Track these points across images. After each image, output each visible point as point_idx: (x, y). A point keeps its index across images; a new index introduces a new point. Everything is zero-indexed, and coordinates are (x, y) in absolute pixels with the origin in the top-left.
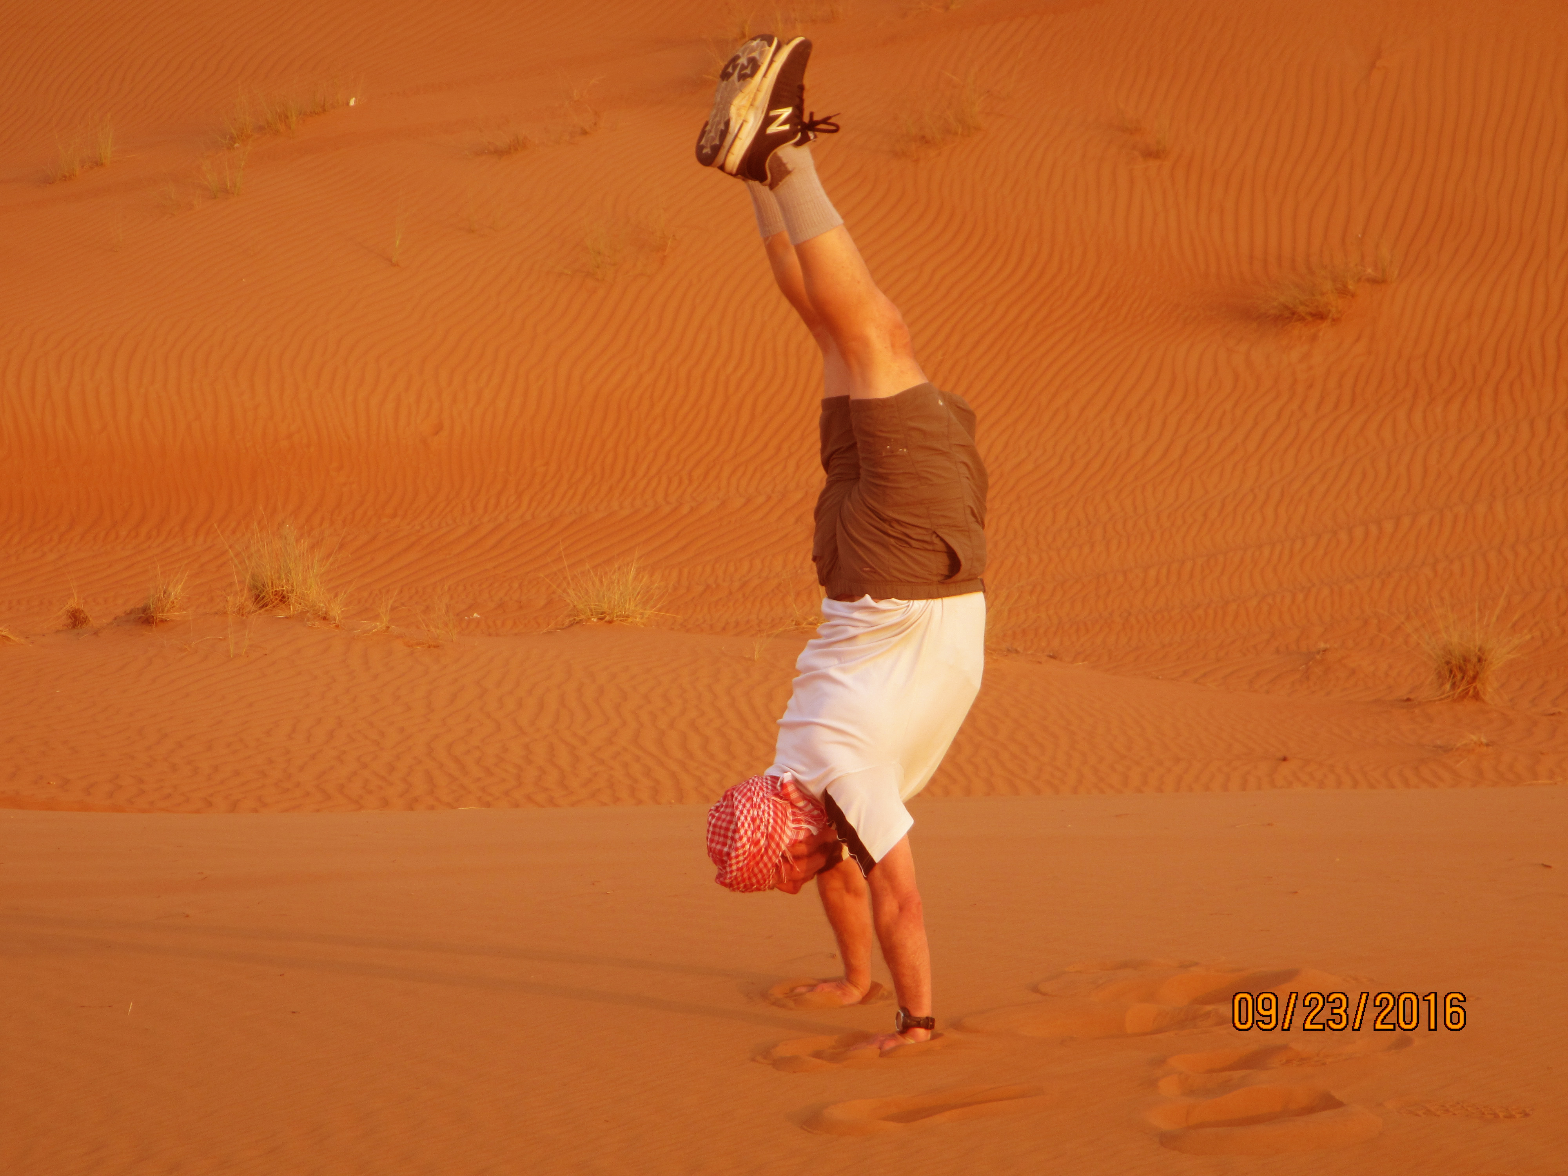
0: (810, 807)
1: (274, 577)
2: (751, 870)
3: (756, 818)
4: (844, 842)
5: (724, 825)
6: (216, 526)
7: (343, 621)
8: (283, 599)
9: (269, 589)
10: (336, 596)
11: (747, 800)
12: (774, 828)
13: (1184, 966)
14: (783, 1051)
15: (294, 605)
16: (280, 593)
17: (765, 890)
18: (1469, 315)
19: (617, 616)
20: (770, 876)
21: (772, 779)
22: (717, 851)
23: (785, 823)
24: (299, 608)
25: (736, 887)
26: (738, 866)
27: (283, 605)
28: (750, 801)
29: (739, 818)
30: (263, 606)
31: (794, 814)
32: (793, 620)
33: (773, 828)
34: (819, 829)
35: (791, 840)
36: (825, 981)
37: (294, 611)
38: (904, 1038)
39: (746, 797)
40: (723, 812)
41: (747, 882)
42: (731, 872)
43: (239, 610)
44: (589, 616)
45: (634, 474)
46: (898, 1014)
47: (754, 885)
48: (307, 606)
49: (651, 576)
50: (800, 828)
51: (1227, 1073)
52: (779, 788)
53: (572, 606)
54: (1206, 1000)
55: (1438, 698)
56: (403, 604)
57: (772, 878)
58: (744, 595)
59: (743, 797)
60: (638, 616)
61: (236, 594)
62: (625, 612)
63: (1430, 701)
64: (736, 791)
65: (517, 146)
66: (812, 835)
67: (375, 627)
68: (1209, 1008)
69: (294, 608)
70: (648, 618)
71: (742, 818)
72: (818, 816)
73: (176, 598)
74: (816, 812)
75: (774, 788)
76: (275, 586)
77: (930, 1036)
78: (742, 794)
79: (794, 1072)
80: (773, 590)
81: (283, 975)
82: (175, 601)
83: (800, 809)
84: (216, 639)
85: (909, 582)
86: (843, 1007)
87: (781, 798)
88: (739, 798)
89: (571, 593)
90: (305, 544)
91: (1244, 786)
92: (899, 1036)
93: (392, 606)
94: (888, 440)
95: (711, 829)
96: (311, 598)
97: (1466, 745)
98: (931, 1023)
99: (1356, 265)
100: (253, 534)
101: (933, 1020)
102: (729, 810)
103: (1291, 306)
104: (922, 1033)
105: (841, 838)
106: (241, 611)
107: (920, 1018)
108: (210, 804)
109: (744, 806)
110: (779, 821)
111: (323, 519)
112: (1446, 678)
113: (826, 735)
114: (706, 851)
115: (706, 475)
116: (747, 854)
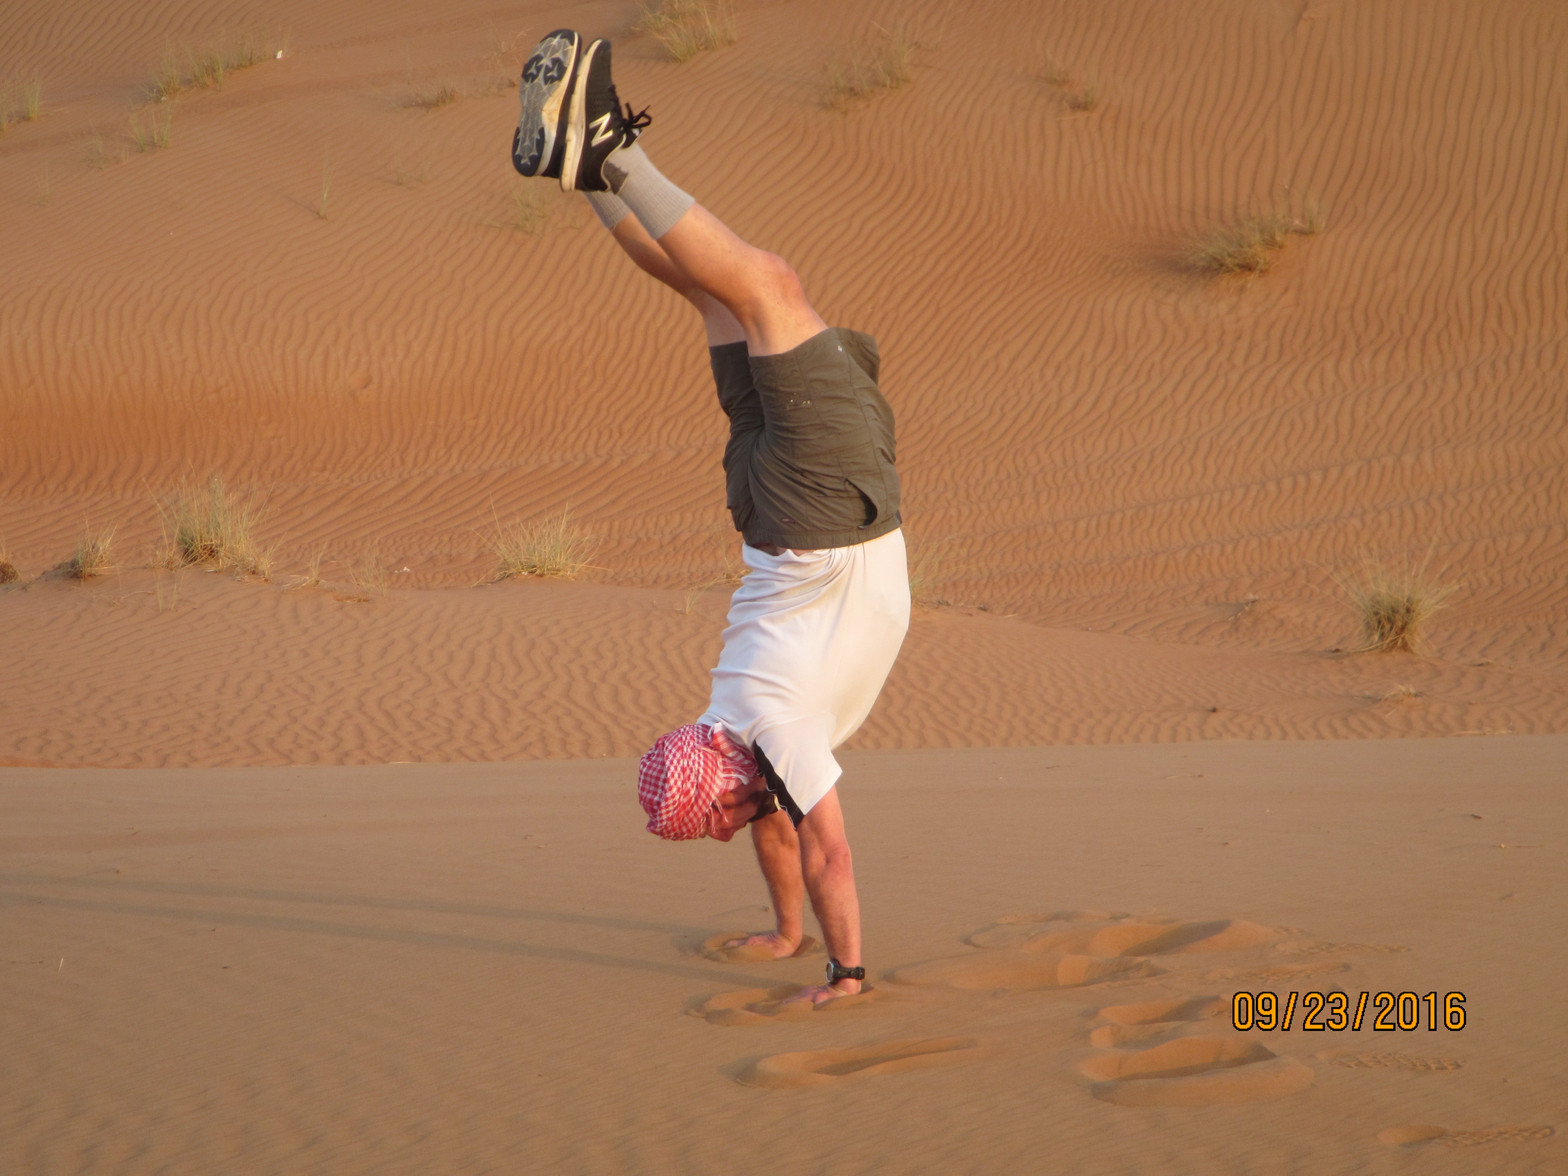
0: (741, 757)
1: (202, 532)
2: (681, 820)
3: (686, 768)
4: (774, 792)
5: (655, 774)
6: (144, 480)
7: (272, 575)
8: (212, 553)
9: (198, 544)
10: (265, 550)
11: (678, 750)
12: (704, 779)
13: (1115, 918)
14: (717, 1004)
15: (223, 560)
16: (209, 548)
17: (695, 838)
18: (1396, 267)
19: (548, 570)
20: (700, 824)
21: (704, 728)
22: (647, 800)
23: (715, 773)
24: (228, 562)
25: (666, 835)
26: (668, 815)
27: (212, 559)
28: (680, 751)
29: (669, 769)
30: (191, 561)
31: (724, 763)
32: (724, 574)
33: (703, 777)
34: (749, 778)
35: (721, 790)
36: (758, 934)
37: (223, 565)
38: (837, 990)
39: (676, 747)
40: (654, 761)
41: (678, 831)
42: (662, 821)
43: (168, 564)
44: (519, 569)
45: (564, 426)
46: (828, 965)
47: (684, 834)
48: (236, 560)
49: (582, 529)
50: (730, 778)
51: (1161, 1024)
52: (709, 738)
53: (502, 560)
54: (1138, 952)
55: (1367, 649)
56: (333, 558)
57: (703, 827)
58: (675, 549)
59: (673, 746)
60: (569, 570)
61: (164, 548)
62: (556, 566)
63: (1360, 652)
64: (668, 741)
65: (444, 98)
66: (743, 784)
67: (305, 581)
68: (1141, 959)
69: (223, 562)
70: (578, 572)
71: (672, 768)
72: (749, 765)
73: (104, 553)
74: (746, 762)
75: (705, 737)
76: (203, 541)
77: (860, 985)
78: (673, 744)
79: (728, 1025)
80: (704, 544)
81: (214, 930)
82: (104, 555)
83: (731, 759)
84: (145, 593)
85: (828, 530)
86: (777, 960)
87: (712, 748)
88: (670, 747)
89: (502, 546)
90: (233, 498)
91: (1173, 739)
92: (830, 989)
93: (321, 560)
94: (791, 394)
95: (642, 777)
96: (240, 552)
97: (1395, 695)
98: (861, 973)
99: (1284, 217)
100: (181, 488)
101: (863, 970)
102: (660, 759)
103: (1219, 257)
104: (853, 984)
105: (771, 790)
106: (170, 563)
107: (850, 969)
108: (139, 759)
109: (674, 756)
110: (709, 771)
111: (251, 474)
112: (1374, 628)
113: (756, 687)
114: (638, 799)
115: (636, 428)
116: (677, 804)
